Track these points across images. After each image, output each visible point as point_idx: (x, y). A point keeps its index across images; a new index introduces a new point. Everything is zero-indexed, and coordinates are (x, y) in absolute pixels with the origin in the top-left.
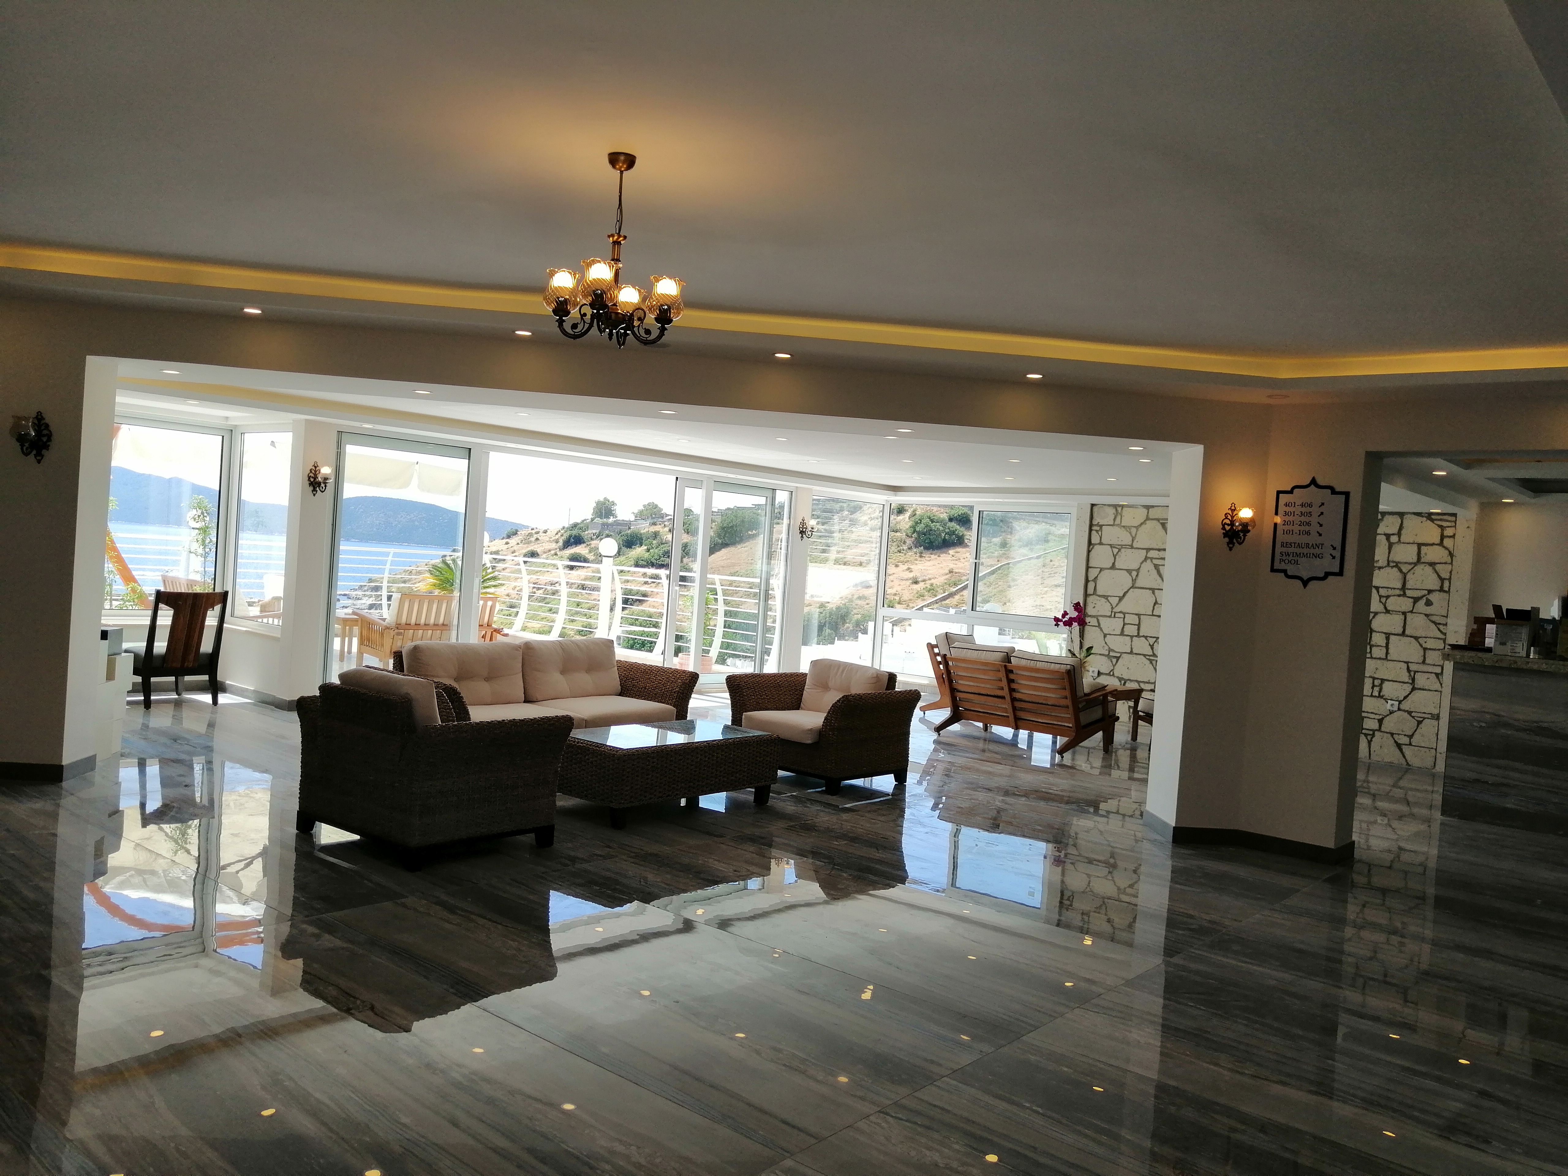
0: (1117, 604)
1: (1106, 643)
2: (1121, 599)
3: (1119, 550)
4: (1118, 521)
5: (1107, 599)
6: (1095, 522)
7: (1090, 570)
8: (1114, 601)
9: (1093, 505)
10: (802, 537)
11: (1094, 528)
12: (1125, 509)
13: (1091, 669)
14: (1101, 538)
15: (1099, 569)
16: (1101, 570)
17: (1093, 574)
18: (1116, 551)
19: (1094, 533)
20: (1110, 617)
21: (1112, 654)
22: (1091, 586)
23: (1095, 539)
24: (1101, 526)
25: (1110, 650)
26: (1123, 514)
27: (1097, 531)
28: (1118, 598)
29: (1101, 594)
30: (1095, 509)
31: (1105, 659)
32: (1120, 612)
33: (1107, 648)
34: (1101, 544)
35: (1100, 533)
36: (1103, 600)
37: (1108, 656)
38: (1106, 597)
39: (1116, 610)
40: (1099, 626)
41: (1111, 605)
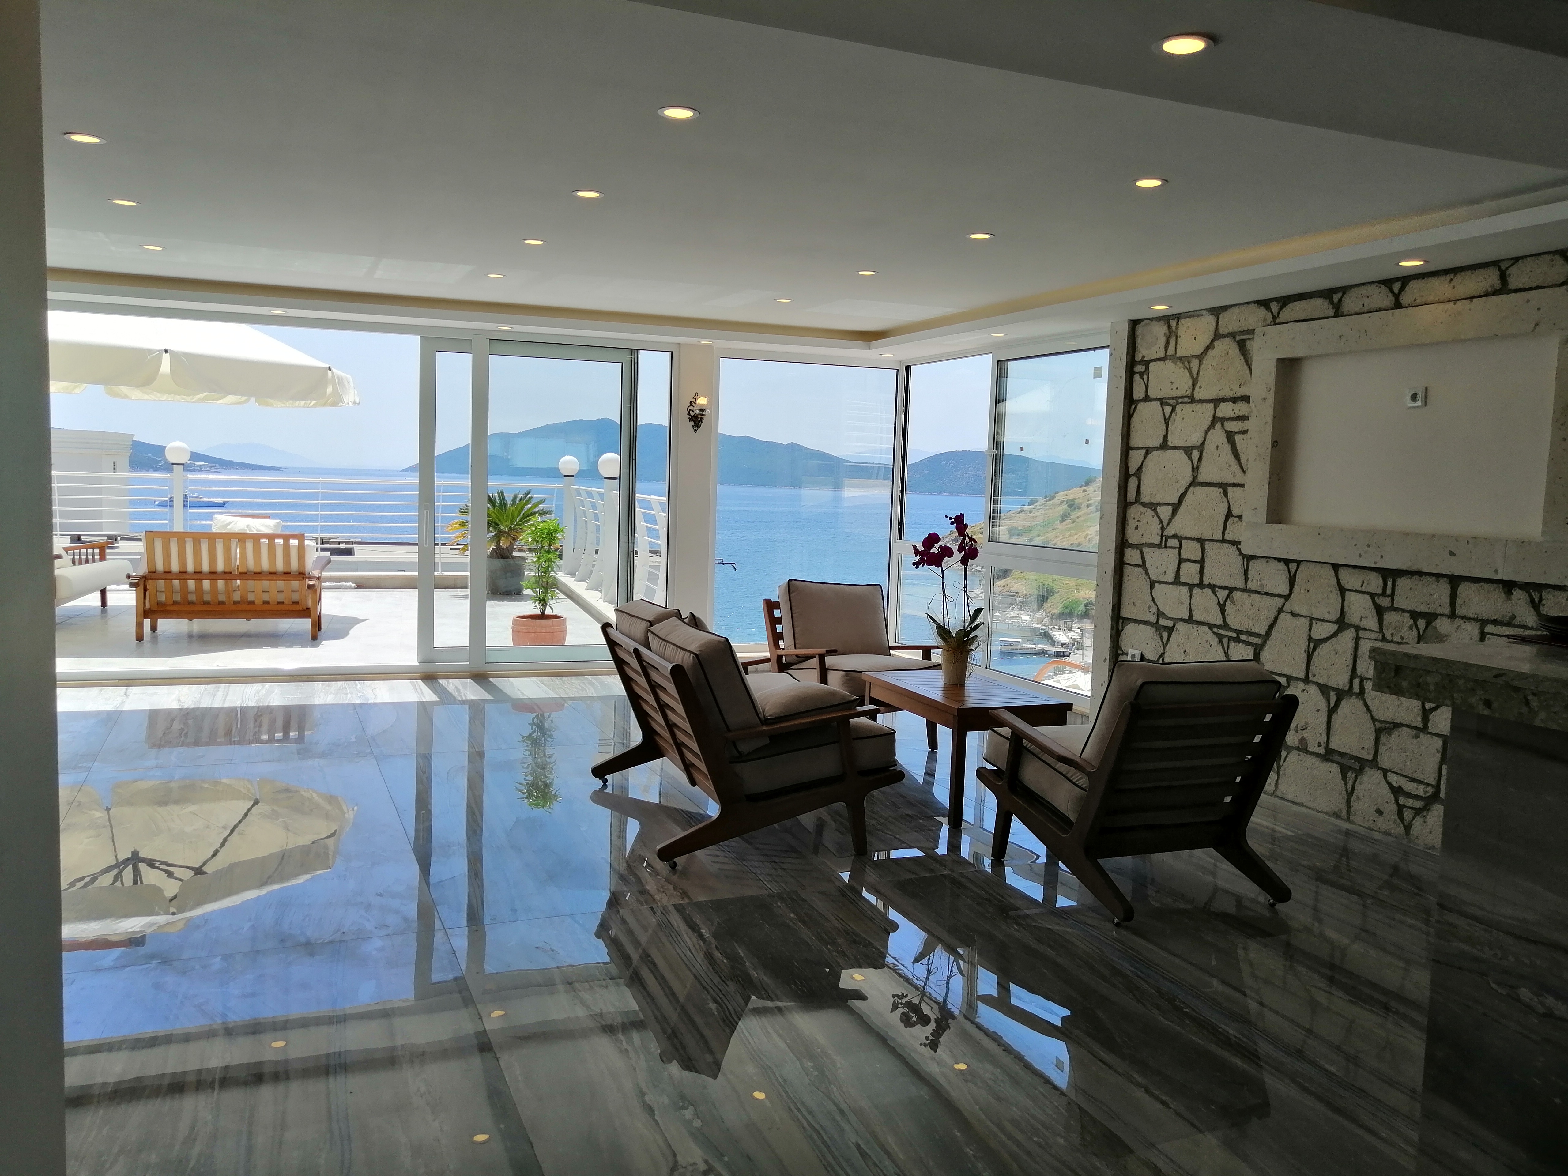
0: (1170, 520)
1: (1153, 599)
2: (1176, 508)
3: (1173, 410)
4: (1172, 349)
5: (1155, 510)
6: (1138, 358)
7: (1131, 452)
8: (1165, 512)
9: (1134, 324)
10: (696, 426)
11: (1140, 368)
12: (1182, 321)
14: (1147, 387)
15: (1144, 451)
16: (1148, 451)
17: (1133, 461)
18: (1168, 409)
19: (1137, 378)
20: (1159, 546)
21: (1163, 622)
22: (1133, 483)
23: (1139, 392)
24: (1147, 363)
26: (1179, 334)
27: (1141, 374)
29: (1147, 500)
30: (1139, 329)
32: (1175, 536)
33: (1154, 610)
34: (1147, 399)
35: (1145, 377)
36: (1150, 512)
37: (1156, 626)
38: (1153, 506)
41: (1161, 522)
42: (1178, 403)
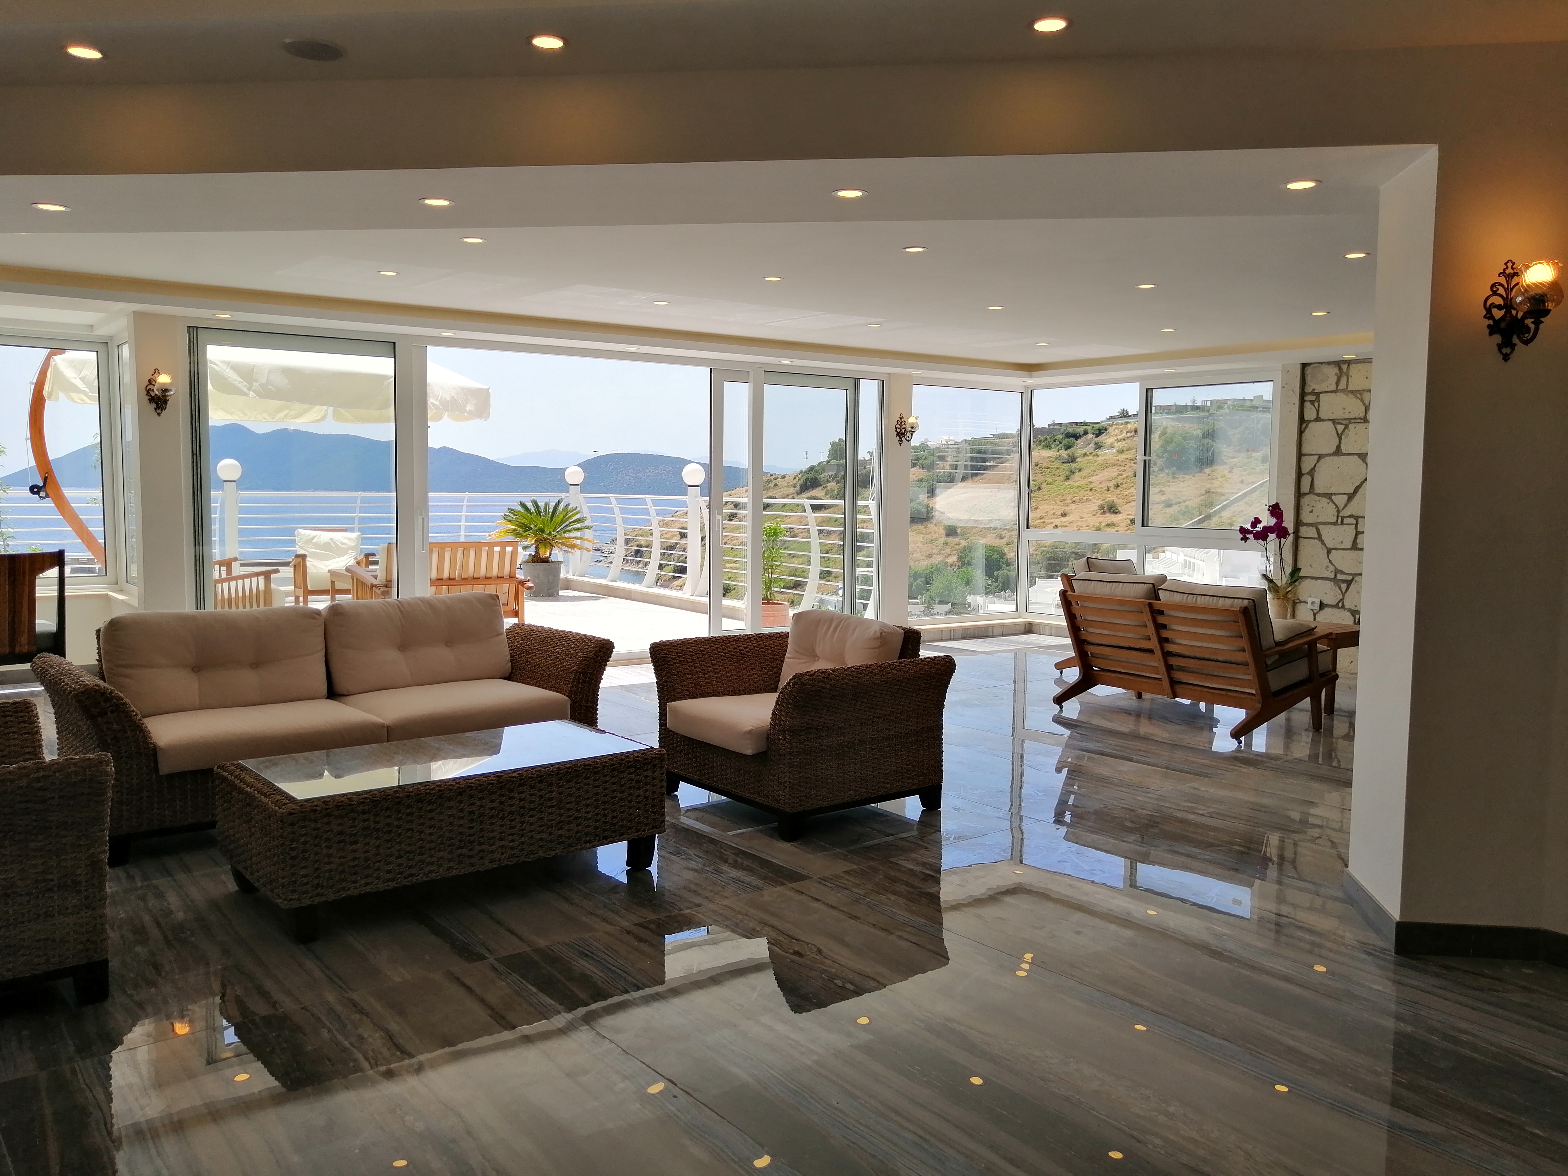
0: (1345, 506)
1: (1330, 561)
2: (1351, 497)
3: (1346, 427)
4: (1343, 384)
5: (1330, 498)
6: (1308, 389)
7: (1303, 458)
8: (1341, 500)
9: (1304, 366)
10: (901, 440)
11: (1309, 398)
12: (1352, 366)
13: (1310, 600)
14: (1318, 411)
15: (1317, 457)
16: (1320, 457)
17: (1308, 463)
18: (1340, 428)
19: (1307, 405)
20: (1335, 523)
21: (1339, 577)
22: (1306, 482)
23: (1310, 413)
24: (1318, 395)
25: (1337, 571)
26: (1351, 374)
27: (1312, 402)
28: (1346, 497)
29: (1321, 491)
30: (1309, 370)
31: (1328, 584)
32: (1351, 516)
33: (1332, 568)
34: (1318, 419)
35: (1316, 404)
36: (1324, 500)
37: (1334, 580)
38: (1329, 496)
39: (1346, 512)
40: (1319, 537)
41: (1337, 506)
42: (1350, 423)
